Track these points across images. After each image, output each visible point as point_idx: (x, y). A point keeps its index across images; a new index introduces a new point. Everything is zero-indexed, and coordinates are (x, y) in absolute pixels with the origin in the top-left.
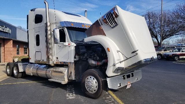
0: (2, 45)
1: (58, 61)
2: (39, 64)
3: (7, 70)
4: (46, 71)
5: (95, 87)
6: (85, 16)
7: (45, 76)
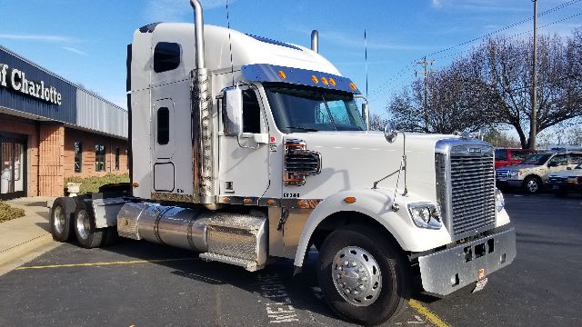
0: (33, 140)
1: (232, 195)
2: (163, 203)
3: (53, 221)
4: (191, 226)
5: (372, 284)
6: (312, 48)
7: (185, 243)
